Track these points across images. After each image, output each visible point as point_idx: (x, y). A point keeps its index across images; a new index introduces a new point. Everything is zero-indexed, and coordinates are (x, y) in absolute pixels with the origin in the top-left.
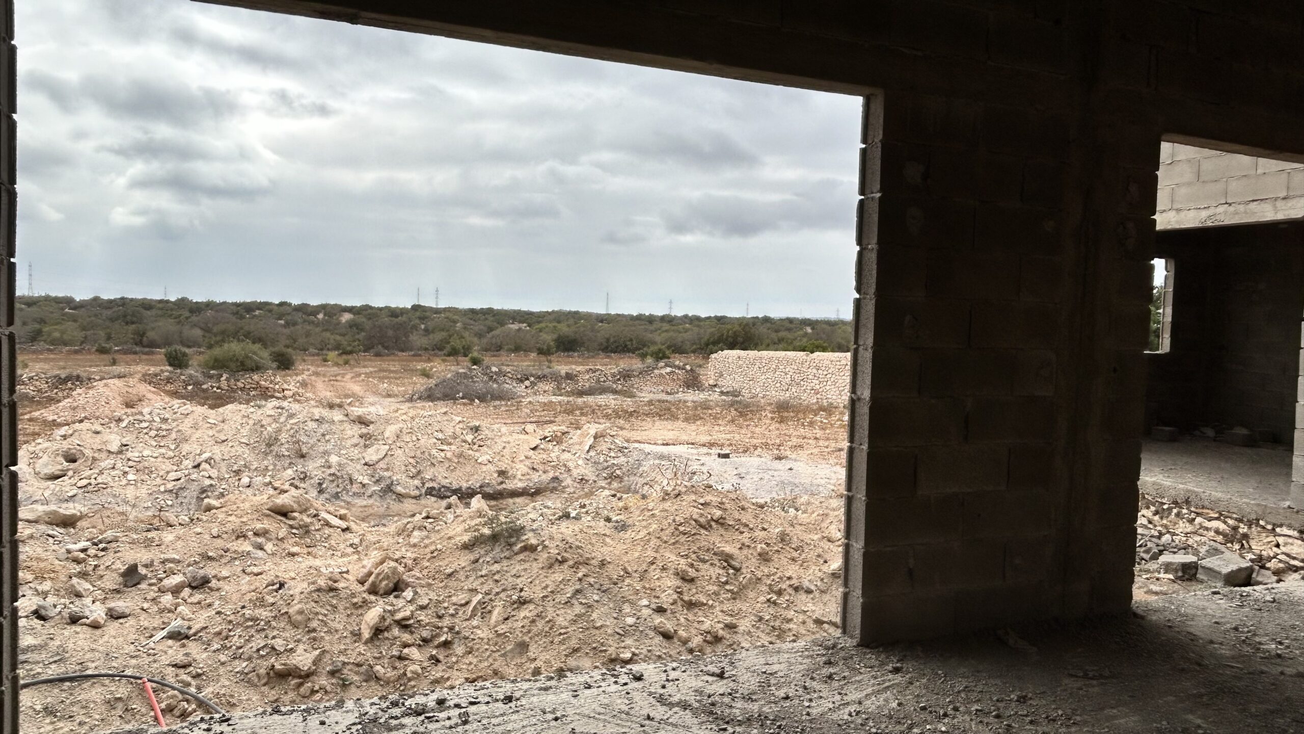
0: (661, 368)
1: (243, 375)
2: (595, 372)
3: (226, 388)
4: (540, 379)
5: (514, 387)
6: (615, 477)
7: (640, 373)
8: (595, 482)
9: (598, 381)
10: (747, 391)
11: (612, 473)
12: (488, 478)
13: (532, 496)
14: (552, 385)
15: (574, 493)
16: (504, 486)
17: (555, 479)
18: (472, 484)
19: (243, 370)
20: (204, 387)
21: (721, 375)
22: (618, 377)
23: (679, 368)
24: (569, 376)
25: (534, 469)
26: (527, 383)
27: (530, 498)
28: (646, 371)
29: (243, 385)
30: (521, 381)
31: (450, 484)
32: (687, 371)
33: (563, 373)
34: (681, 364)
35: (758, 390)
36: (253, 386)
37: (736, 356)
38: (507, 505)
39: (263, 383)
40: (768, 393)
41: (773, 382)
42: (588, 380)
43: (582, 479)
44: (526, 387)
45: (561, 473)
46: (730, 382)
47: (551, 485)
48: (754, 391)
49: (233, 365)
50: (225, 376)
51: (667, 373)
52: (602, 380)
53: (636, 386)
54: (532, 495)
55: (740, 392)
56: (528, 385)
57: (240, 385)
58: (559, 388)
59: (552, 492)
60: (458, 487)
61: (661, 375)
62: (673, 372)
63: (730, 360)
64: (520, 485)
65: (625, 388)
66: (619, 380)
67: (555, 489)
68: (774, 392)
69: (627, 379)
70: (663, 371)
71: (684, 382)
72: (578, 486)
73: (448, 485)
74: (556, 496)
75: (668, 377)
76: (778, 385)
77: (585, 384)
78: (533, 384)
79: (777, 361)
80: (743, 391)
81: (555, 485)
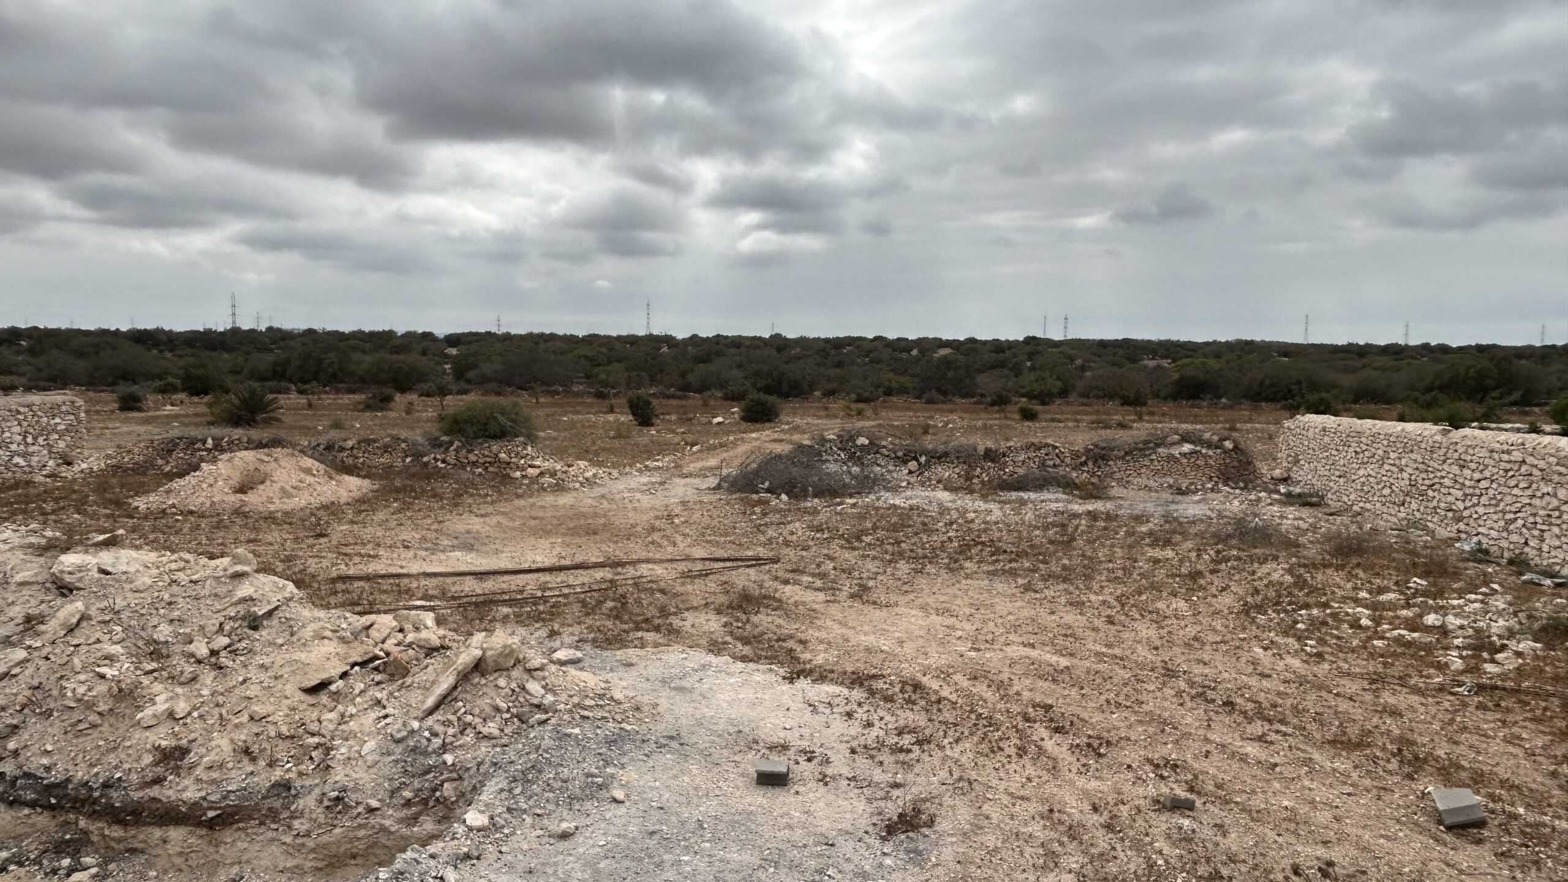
0: (1173, 444)
1: (481, 444)
2: (1039, 449)
3: (453, 462)
4: (939, 458)
5: (888, 471)
6: (437, 800)
7: (1126, 453)
8: (371, 810)
9: (1043, 465)
10: (1335, 497)
11: (434, 790)
12: (126, 766)
13: (211, 828)
14: (957, 470)
15: (308, 835)
16: (155, 792)
17: (284, 786)
18: (97, 774)
19: (484, 436)
20: (425, 459)
21: (1296, 462)
22: (1084, 458)
23: (1209, 445)
24: (991, 455)
25: (247, 751)
26: (913, 465)
27: (204, 832)
28: (1141, 450)
29: (474, 459)
30: (905, 462)
31: (48, 769)
32: (1226, 452)
33: (981, 449)
34: (1216, 438)
35: (1352, 497)
36: (488, 459)
37: (1320, 428)
38: (145, 842)
39: (503, 455)
40: (1368, 506)
41: (1378, 483)
42: (1024, 462)
43: (338, 799)
44: (911, 472)
45: (301, 774)
46: (1310, 477)
47: (268, 803)
48: (1345, 499)
49: (470, 430)
50: (457, 444)
51: (1184, 455)
52: (1051, 463)
53: (1117, 476)
54: (211, 824)
55: (1322, 497)
56: (913, 469)
57: (472, 457)
58: (969, 478)
59: (262, 823)
60: (61, 778)
61: (1171, 458)
62: (1196, 452)
63: (1310, 434)
64: (192, 794)
65: (1093, 480)
66: (1085, 463)
67: (273, 815)
68: (1378, 505)
69: (1100, 462)
70: (1176, 451)
71: (1219, 470)
72: (322, 819)
73: (41, 773)
74: (270, 834)
75: (1184, 461)
76: (1386, 491)
77: (1017, 470)
78: (927, 466)
79: (1385, 443)
80: (1329, 496)
81: (277, 804)
